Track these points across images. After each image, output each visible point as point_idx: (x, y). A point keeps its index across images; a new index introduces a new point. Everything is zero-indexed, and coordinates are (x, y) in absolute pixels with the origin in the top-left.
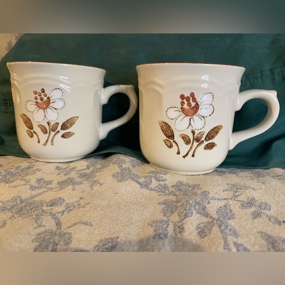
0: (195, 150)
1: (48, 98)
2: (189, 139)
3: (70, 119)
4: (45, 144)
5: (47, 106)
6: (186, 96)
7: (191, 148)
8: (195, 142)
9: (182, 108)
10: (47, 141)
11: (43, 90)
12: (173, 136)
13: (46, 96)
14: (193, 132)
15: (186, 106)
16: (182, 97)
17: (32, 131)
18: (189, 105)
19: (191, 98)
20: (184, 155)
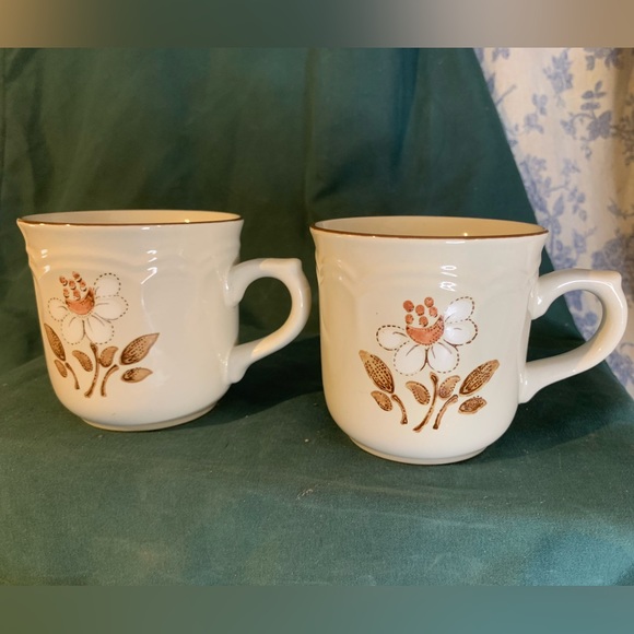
0: (439, 415)
2: (426, 392)
6: (415, 304)
7: (431, 410)
8: (438, 398)
9: (407, 328)
12: (392, 385)
14: (435, 379)
15: (416, 325)
16: (408, 306)
18: (423, 321)
19: (427, 309)
20: (417, 425)
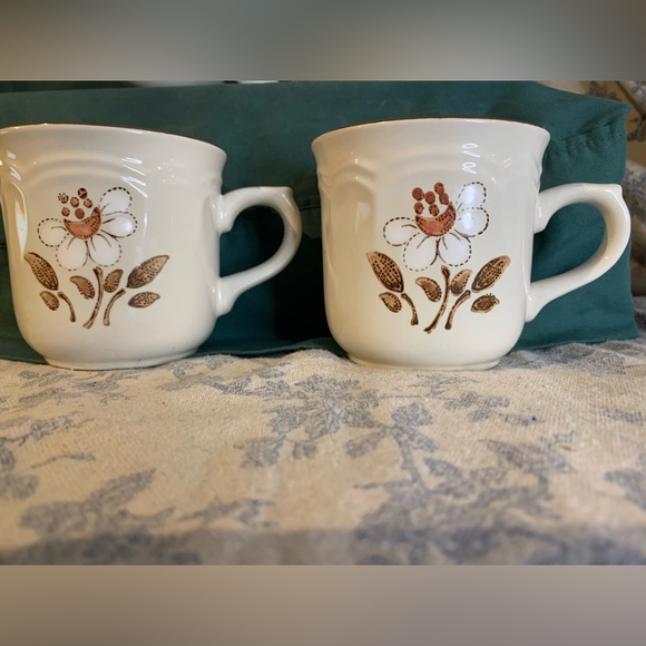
0: (451, 313)
1: (96, 210)
2: (438, 288)
3: (149, 261)
4: (89, 324)
5: (94, 231)
6: (425, 192)
7: (443, 308)
8: (450, 294)
9: (417, 219)
10: (93, 316)
11: (82, 193)
12: (402, 283)
13: (90, 207)
14: (446, 273)
15: (426, 214)
16: (417, 194)
17: (55, 293)
18: (434, 210)
19: (437, 196)
20: (428, 325)
